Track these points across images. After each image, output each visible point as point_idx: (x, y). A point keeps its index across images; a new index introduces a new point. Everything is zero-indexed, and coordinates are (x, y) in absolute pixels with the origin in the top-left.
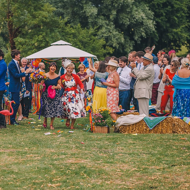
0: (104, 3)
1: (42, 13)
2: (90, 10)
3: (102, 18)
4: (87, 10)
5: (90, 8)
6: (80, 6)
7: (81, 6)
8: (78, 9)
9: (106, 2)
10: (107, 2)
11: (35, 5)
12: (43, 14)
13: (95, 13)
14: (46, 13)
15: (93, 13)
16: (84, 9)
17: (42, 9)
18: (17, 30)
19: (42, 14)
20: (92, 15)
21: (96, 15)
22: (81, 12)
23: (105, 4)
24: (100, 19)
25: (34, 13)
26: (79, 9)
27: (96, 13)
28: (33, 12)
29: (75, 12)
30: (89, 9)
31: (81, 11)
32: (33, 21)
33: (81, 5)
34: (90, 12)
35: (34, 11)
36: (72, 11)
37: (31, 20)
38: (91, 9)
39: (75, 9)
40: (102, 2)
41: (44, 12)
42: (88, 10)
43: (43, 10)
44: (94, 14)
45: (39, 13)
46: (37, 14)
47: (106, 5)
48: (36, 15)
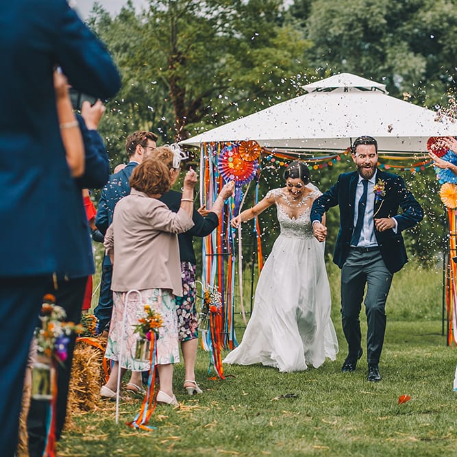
0: (445, 46)
1: (273, 53)
2: (406, 63)
3: (438, 86)
4: (396, 63)
5: (404, 58)
6: (377, 51)
7: (381, 53)
8: (372, 61)
9: (449, 43)
10: (452, 42)
11: (250, 31)
12: (275, 56)
13: (419, 71)
14: (286, 53)
15: (414, 71)
16: (389, 60)
17: (272, 42)
18: (197, 104)
19: (272, 55)
20: (412, 75)
21: (423, 74)
22: (381, 68)
23: (447, 49)
24: (433, 90)
25: (249, 52)
26: (374, 59)
27: (423, 71)
28: (244, 50)
29: (364, 68)
30: (403, 61)
31: (379, 66)
32: (244, 75)
33: (381, 50)
34: (406, 66)
35: (248, 47)
36: (356, 66)
37: (239, 72)
38: (406, 59)
39: (364, 60)
40: (440, 42)
41: (279, 52)
42: (398, 63)
43: (276, 46)
44: (417, 73)
45: (262, 53)
46: (257, 56)
47: (449, 51)
48: (256, 60)
